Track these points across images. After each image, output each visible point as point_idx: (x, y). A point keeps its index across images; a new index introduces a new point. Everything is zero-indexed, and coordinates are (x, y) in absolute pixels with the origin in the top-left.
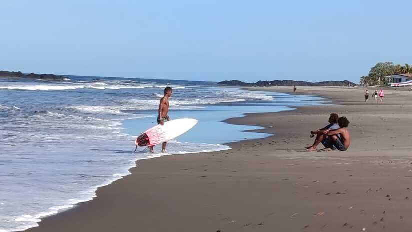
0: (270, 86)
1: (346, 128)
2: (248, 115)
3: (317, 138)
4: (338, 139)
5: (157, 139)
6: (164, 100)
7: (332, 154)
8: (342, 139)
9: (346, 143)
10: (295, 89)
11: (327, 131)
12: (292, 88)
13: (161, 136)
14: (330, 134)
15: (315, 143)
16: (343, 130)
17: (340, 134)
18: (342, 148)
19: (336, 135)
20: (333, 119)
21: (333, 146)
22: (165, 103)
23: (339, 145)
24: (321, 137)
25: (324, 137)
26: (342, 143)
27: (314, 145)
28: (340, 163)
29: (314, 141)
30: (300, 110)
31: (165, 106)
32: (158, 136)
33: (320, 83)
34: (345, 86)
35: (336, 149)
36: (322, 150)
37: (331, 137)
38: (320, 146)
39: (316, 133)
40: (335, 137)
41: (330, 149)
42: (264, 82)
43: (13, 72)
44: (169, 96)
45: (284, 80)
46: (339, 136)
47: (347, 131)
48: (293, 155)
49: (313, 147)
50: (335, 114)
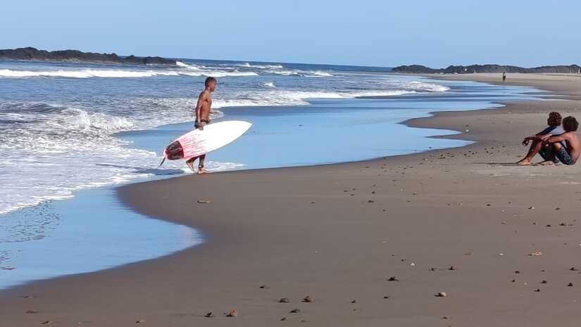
0: (466, 72)
1: (574, 132)
2: (437, 114)
3: (533, 147)
4: (563, 148)
5: (194, 149)
6: (204, 96)
7: (555, 169)
8: (569, 148)
9: (575, 155)
10: (504, 77)
11: (547, 136)
12: (500, 75)
13: (200, 145)
14: (551, 141)
15: (530, 154)
16: (570, 136)
17: (566, 141)
18: (568, 161)
19: (560, 142)
20: (554, 120)
21: (556, 158)
22: (206, 100)
23: (564, 157)
24: (539, 146)
25: (543, 145)
26: (569, 154)
27: (528, 156)
28: (566, 183)
29: (528, 151)
30: (511, 107)
31: (205, 103)
32: (195, 145)
33: (537, 68)
34: (572, 72)
35: (560, 163)
36: (540, 163)
37: (552, 144)
38: (538, 158)
39: (532, 138)
40: (559, 145)
41: (551, 162)
42: (458, 67)
43: (105, 54)
44: (212, 90)
45: (486, 64)
46: (565, 143)
47: (575, 137)
48: (499, 171)
49: (527, 160)
50: (556, 113)
